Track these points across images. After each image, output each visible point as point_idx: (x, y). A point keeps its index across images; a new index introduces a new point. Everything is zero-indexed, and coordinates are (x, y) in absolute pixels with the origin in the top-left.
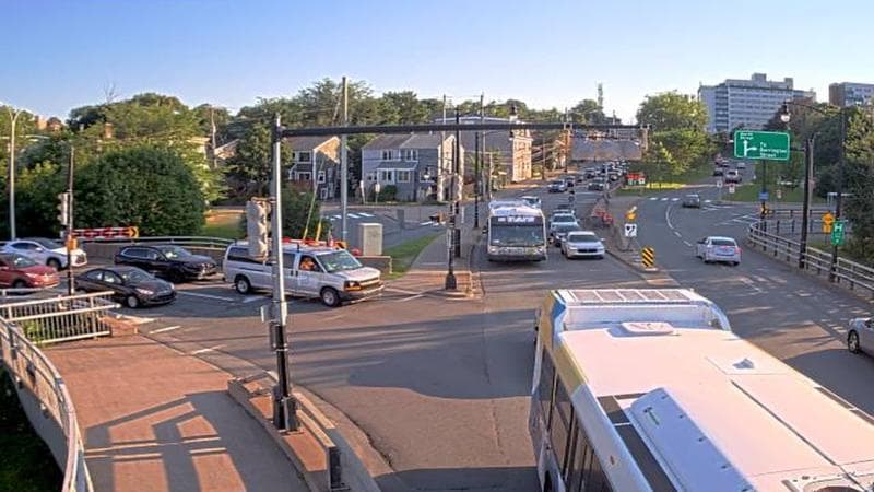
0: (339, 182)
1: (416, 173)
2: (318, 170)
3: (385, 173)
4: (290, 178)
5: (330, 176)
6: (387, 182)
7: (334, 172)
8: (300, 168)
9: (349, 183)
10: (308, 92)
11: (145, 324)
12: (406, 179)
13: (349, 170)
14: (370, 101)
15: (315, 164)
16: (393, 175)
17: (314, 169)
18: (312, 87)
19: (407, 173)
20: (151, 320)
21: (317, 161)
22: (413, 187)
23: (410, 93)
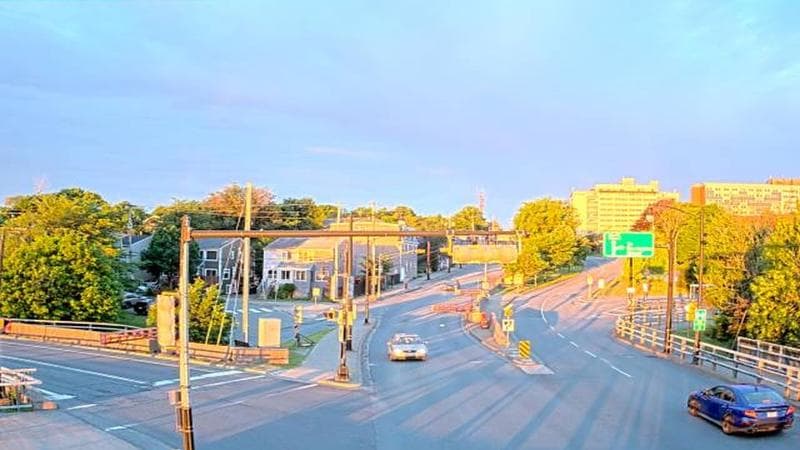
0: (242, 279)
1: (312, 273)
2: (223, 267)
3: (283, 272)
4: (198, 274)
5: (234, 274)
6: (286, 281)
7: (238, 270)
8: (208, 265)
9: (251, 280)
10: (217, 195)
11: (65, 400)
12: (303, 278)
13: (252, 268)
14: (272, 206)
15: (220, 262)
16: (291, 274)
17: (220, 267)
18: (221, 191)
19: (303, 272)
20: (70, 397)
21: (223, 260)
22: (309, 286)
23: (310, 201)
